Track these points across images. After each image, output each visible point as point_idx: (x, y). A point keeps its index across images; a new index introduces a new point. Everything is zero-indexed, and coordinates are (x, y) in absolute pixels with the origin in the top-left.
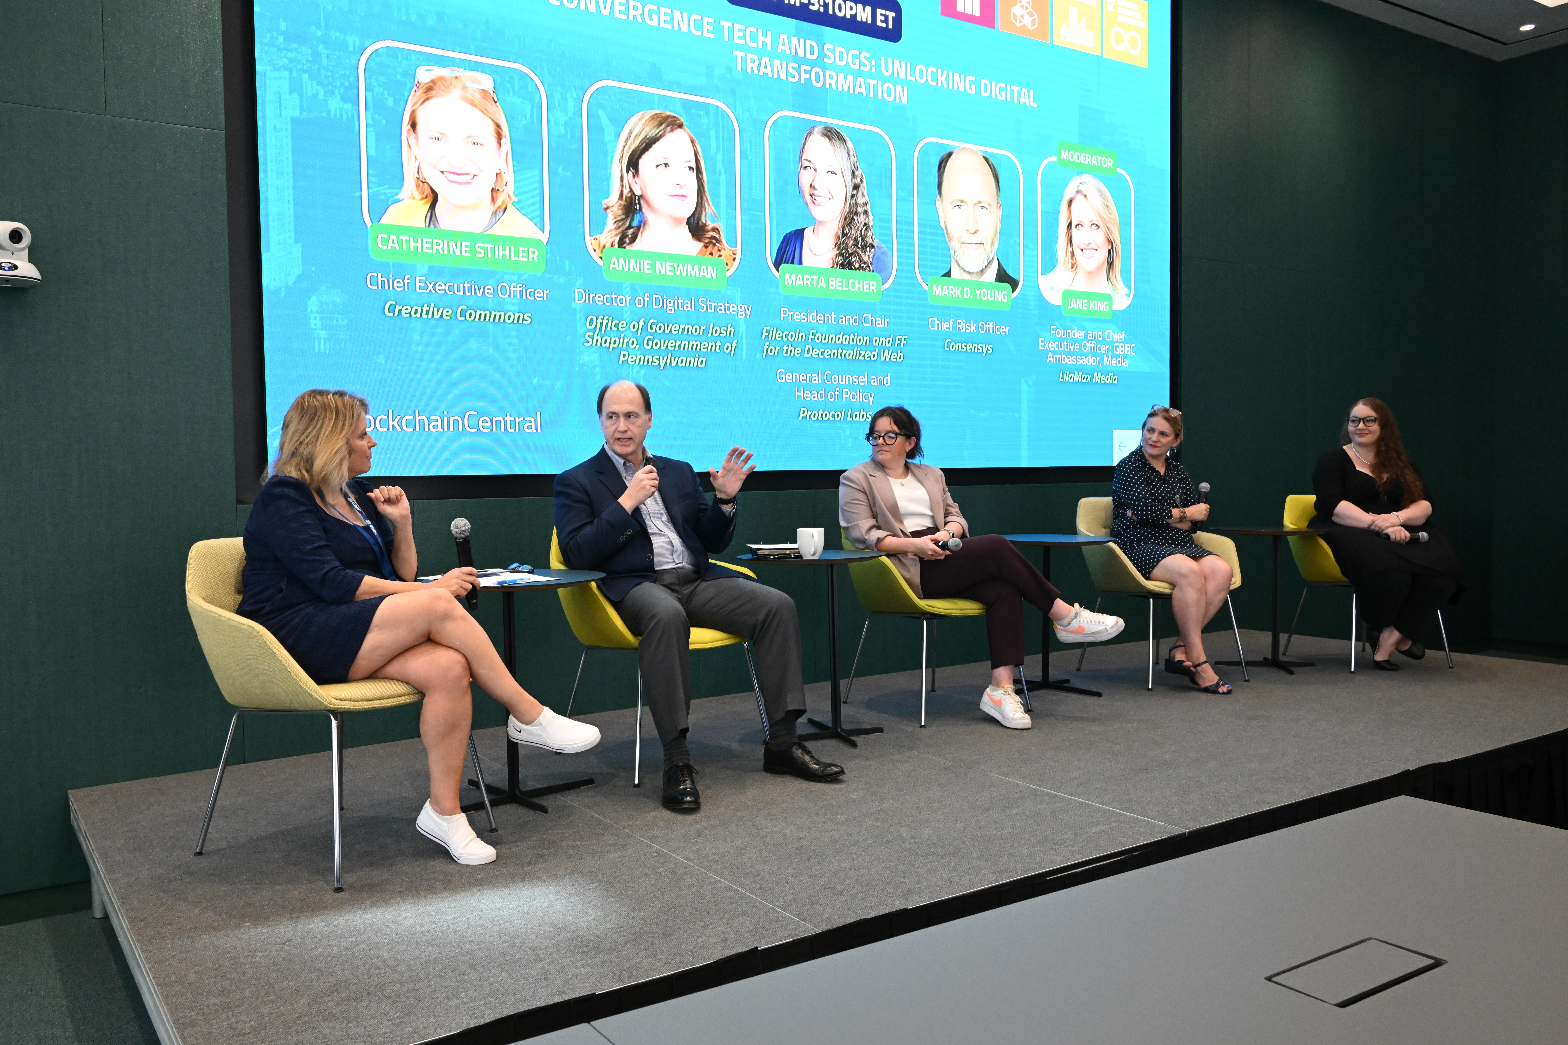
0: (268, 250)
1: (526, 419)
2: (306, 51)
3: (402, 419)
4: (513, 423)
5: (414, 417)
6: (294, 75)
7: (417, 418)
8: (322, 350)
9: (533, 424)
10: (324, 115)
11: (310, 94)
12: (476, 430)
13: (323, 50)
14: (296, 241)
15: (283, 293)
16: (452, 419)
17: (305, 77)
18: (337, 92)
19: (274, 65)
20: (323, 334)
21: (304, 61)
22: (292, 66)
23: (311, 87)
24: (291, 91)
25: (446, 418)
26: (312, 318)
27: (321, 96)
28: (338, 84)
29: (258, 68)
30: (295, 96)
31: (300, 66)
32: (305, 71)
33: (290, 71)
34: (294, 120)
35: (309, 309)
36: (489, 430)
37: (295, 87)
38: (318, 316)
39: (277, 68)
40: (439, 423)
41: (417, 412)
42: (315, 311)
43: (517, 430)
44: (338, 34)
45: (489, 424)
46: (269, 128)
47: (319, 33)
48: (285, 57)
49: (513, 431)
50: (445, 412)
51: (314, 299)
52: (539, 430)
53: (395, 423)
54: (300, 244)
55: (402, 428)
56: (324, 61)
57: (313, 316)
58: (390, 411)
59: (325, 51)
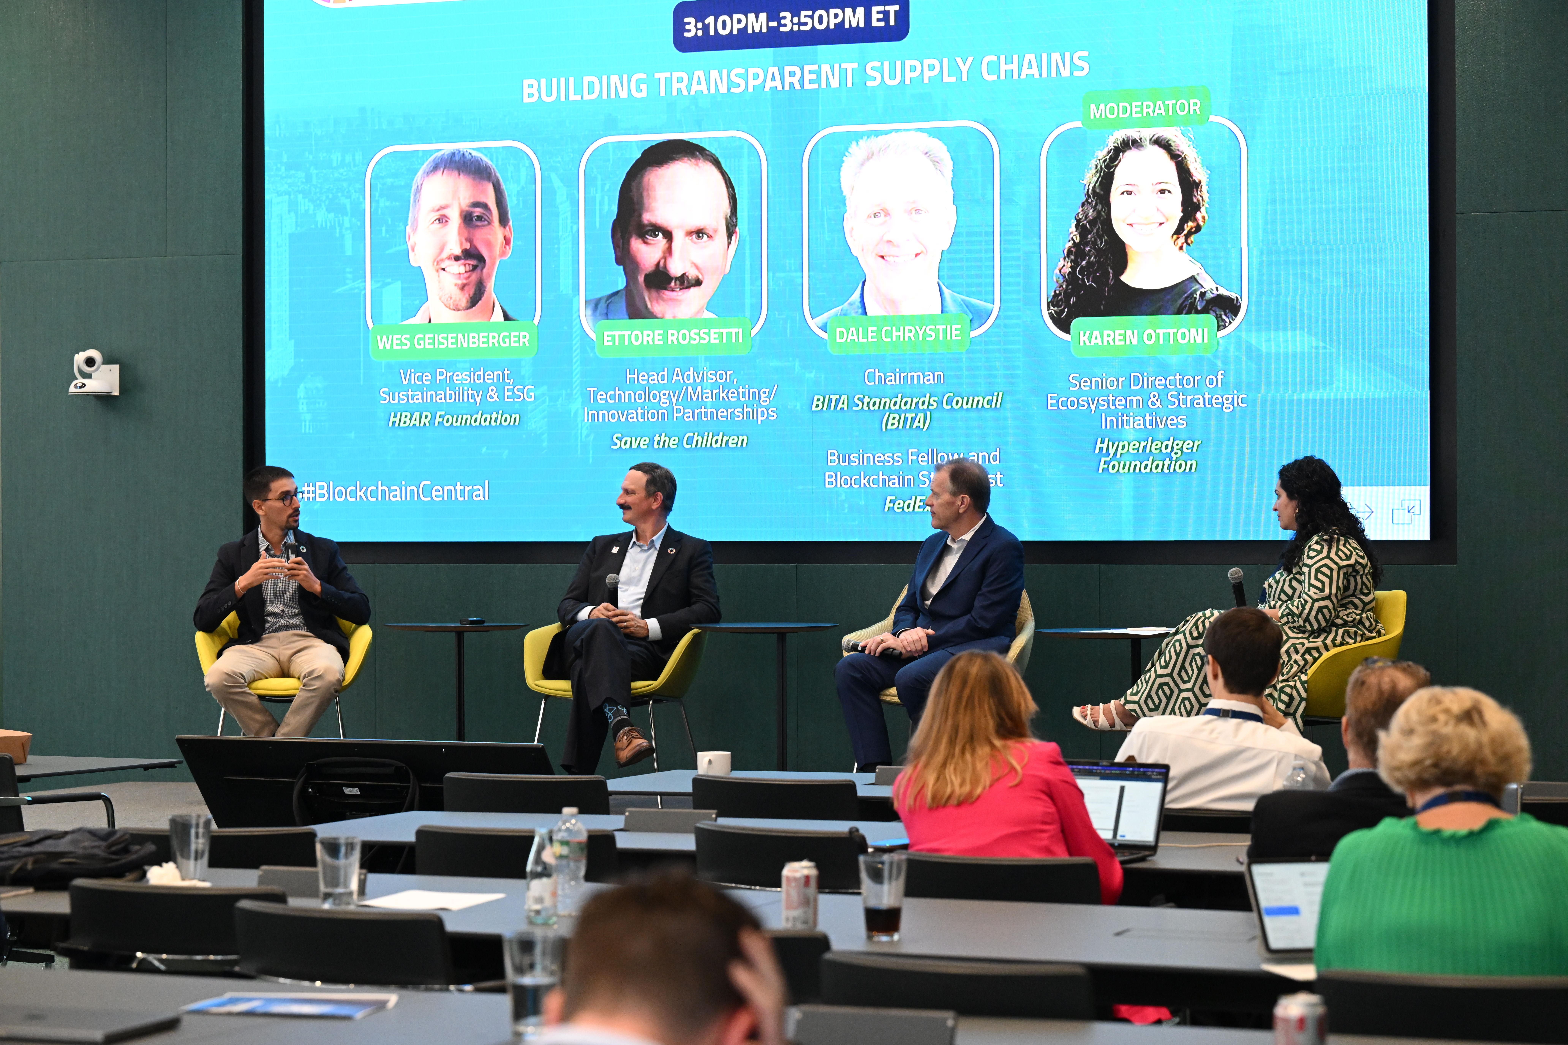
0: (270, 348)
1: (475, 487)
2: (301, 174)
3: (367, 489)
4: (463, 492)
5: (377, 488)
6: (292, 197)
7: (380, 488)
8: (307, 431)
9: (481, 492)
10: (313, 226)
11: (303, 211)
12: (429, 499)
13: (313, 171)
14: (290, 339)
15: (280, 384)
16: (409, 488)
17: (300, 196)
18: (323, 205)
19: (277, 193)
20: (308, 417)
21: (299, 184)
22: (290, 189)
23: (305, 205)
24: (289, 211)
25: (403, 488)
26: (301, 403)
27: (311, 212)
28: (324, 198)
29: (267, 197)
30: (293, 214)
31: (296, 189)
32: (300, 192)
33: (289, 194)
34: (291, 236)
35: (298, 397)
36: (441, 499)
37: (293, 206)
38: (305, 401)
39: (279, 194)
40: (398, 493)
41: (380, 482)
42: (302, 397)
43: (466, 499)
44: (325, 155)
45: (441, 493)
46: (273, 245)
47: (311, 157)
48: (286, 183)
49: (462, 499)
50: (403, 483)
51: (302, 386)
52: (487, 498)
53: (362, 493)
54: (293, 341)
55: (367, 498)
56: (314, 181)
57: (301, 401)
58: (358, 482)
59: (315, 171)
